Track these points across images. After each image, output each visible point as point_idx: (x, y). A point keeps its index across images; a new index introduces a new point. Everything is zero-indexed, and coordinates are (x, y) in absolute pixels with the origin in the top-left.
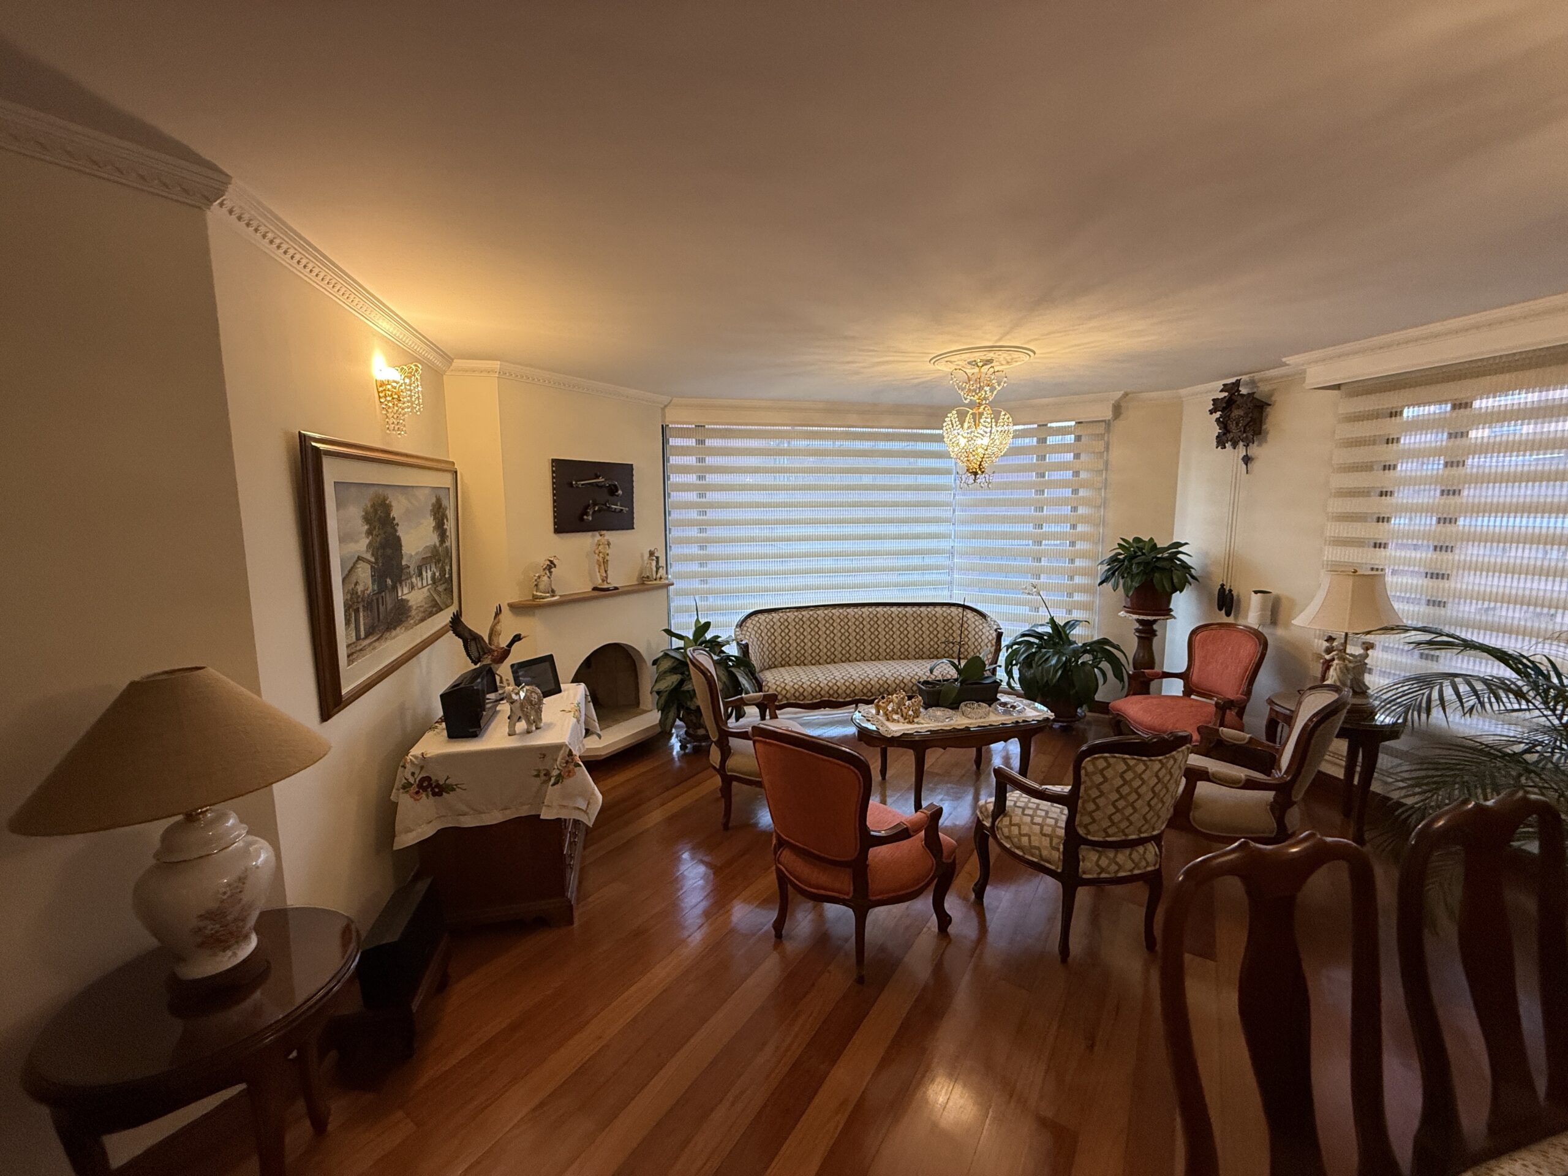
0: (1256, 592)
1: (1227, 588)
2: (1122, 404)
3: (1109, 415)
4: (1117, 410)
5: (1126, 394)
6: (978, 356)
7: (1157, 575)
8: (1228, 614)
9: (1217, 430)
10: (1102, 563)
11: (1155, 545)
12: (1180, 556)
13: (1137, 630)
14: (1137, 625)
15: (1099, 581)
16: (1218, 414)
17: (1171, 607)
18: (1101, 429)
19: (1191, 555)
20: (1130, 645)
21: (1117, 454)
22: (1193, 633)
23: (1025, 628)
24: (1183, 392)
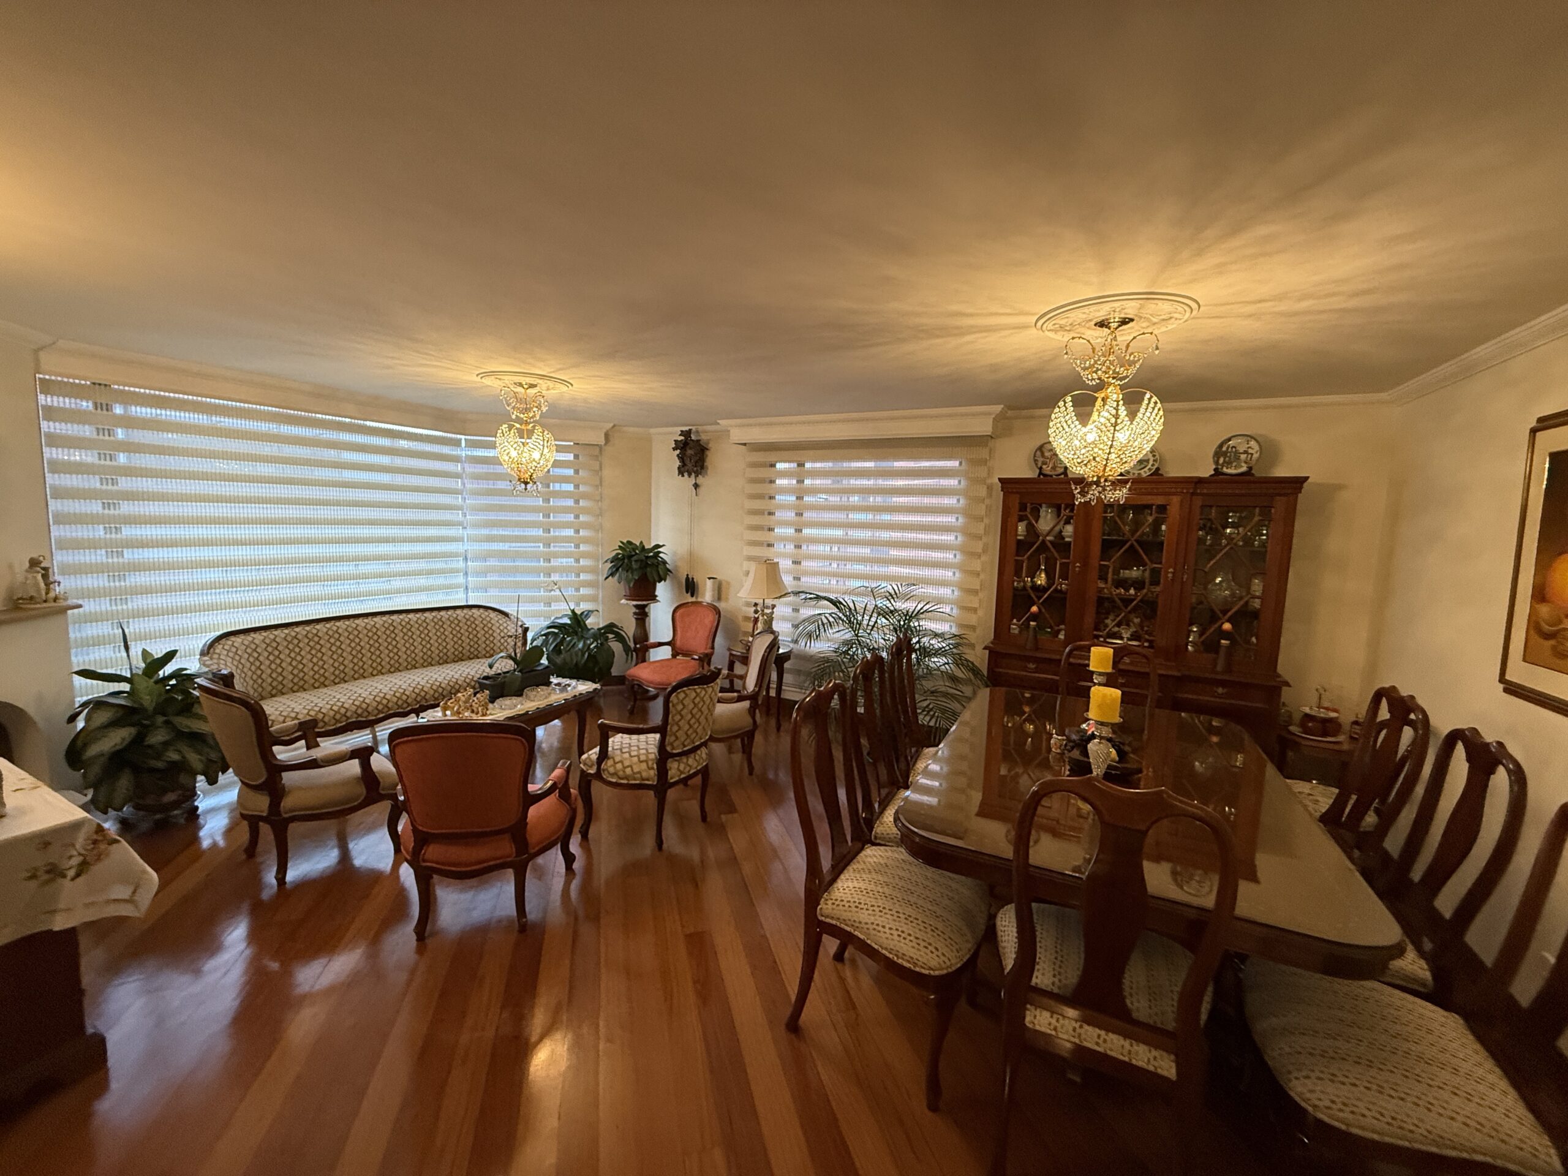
0: (709, 578)
1: (690, 577)
2: (610, 433)
3: (602, 441)
4: (607, 436)
5: (614, 426)
6: (525, 380)
7: (648, 569)
8: (692, 596)
9: (678, 463)
10: (606, 561)
11: (644, 547)
12: (661, 555)
13: (635, 613)
14: (634, 610)
15: (605, 576)
16: (678, 452)
17: (657, 593)
18: (596, 451)
19: (667, 554)
20: (629, 628)
21: (607, 473)
22: (674, 612)
23: (547, 623)
24: (652, 431)
